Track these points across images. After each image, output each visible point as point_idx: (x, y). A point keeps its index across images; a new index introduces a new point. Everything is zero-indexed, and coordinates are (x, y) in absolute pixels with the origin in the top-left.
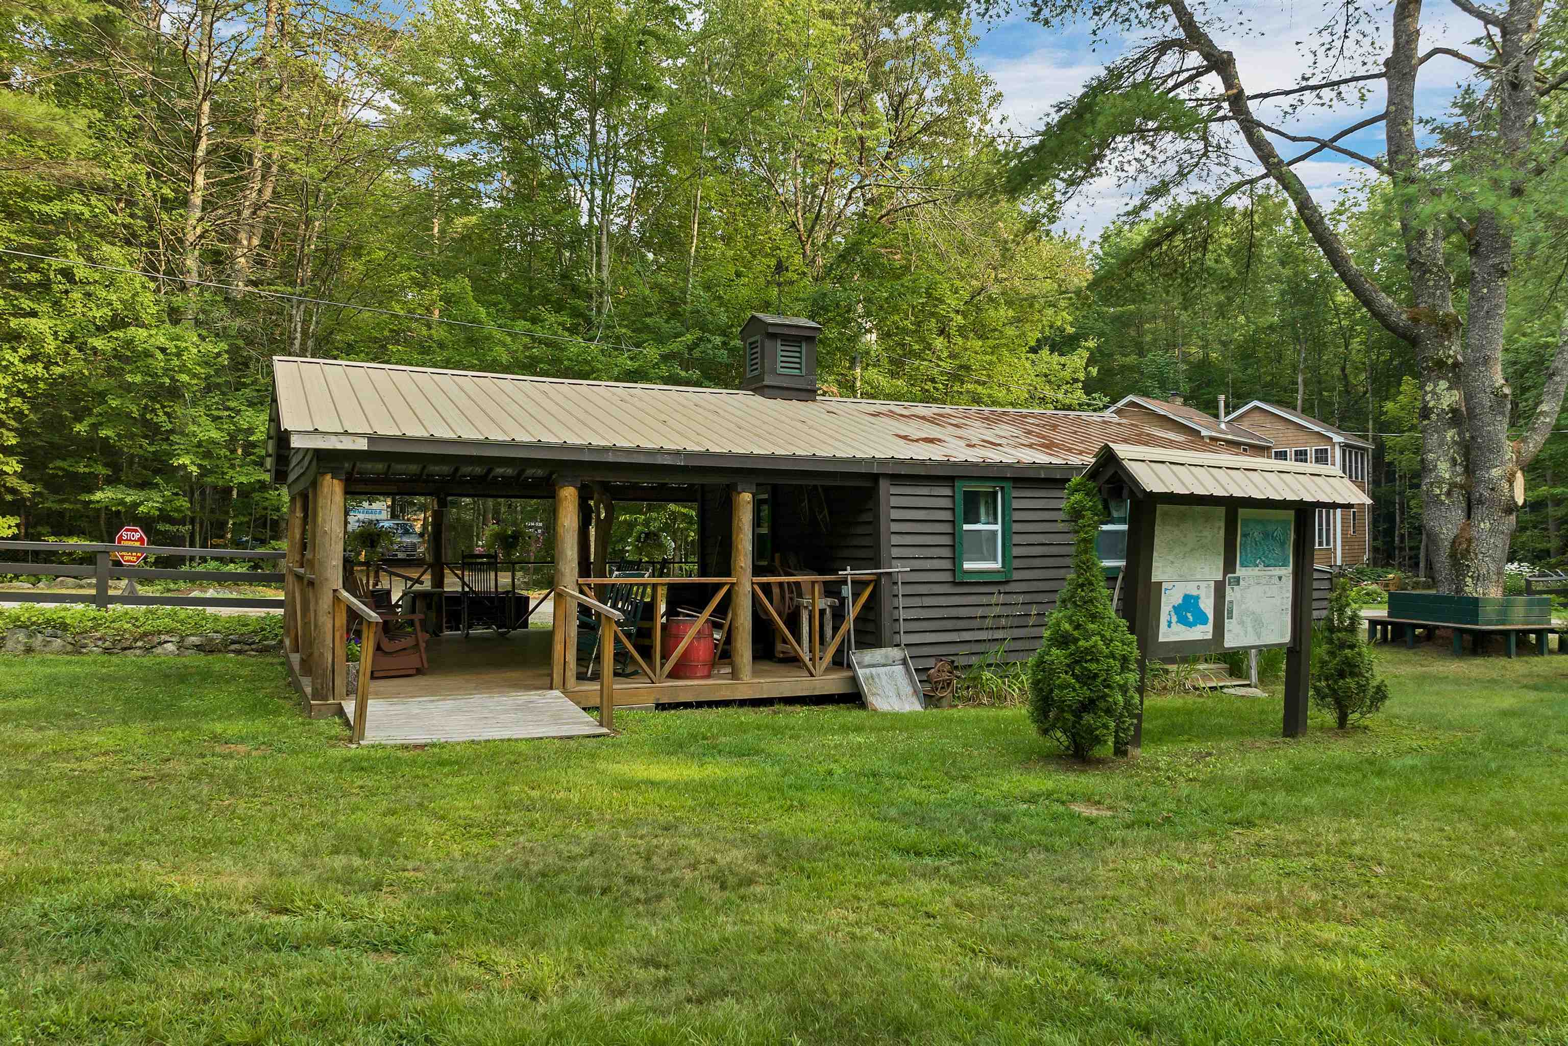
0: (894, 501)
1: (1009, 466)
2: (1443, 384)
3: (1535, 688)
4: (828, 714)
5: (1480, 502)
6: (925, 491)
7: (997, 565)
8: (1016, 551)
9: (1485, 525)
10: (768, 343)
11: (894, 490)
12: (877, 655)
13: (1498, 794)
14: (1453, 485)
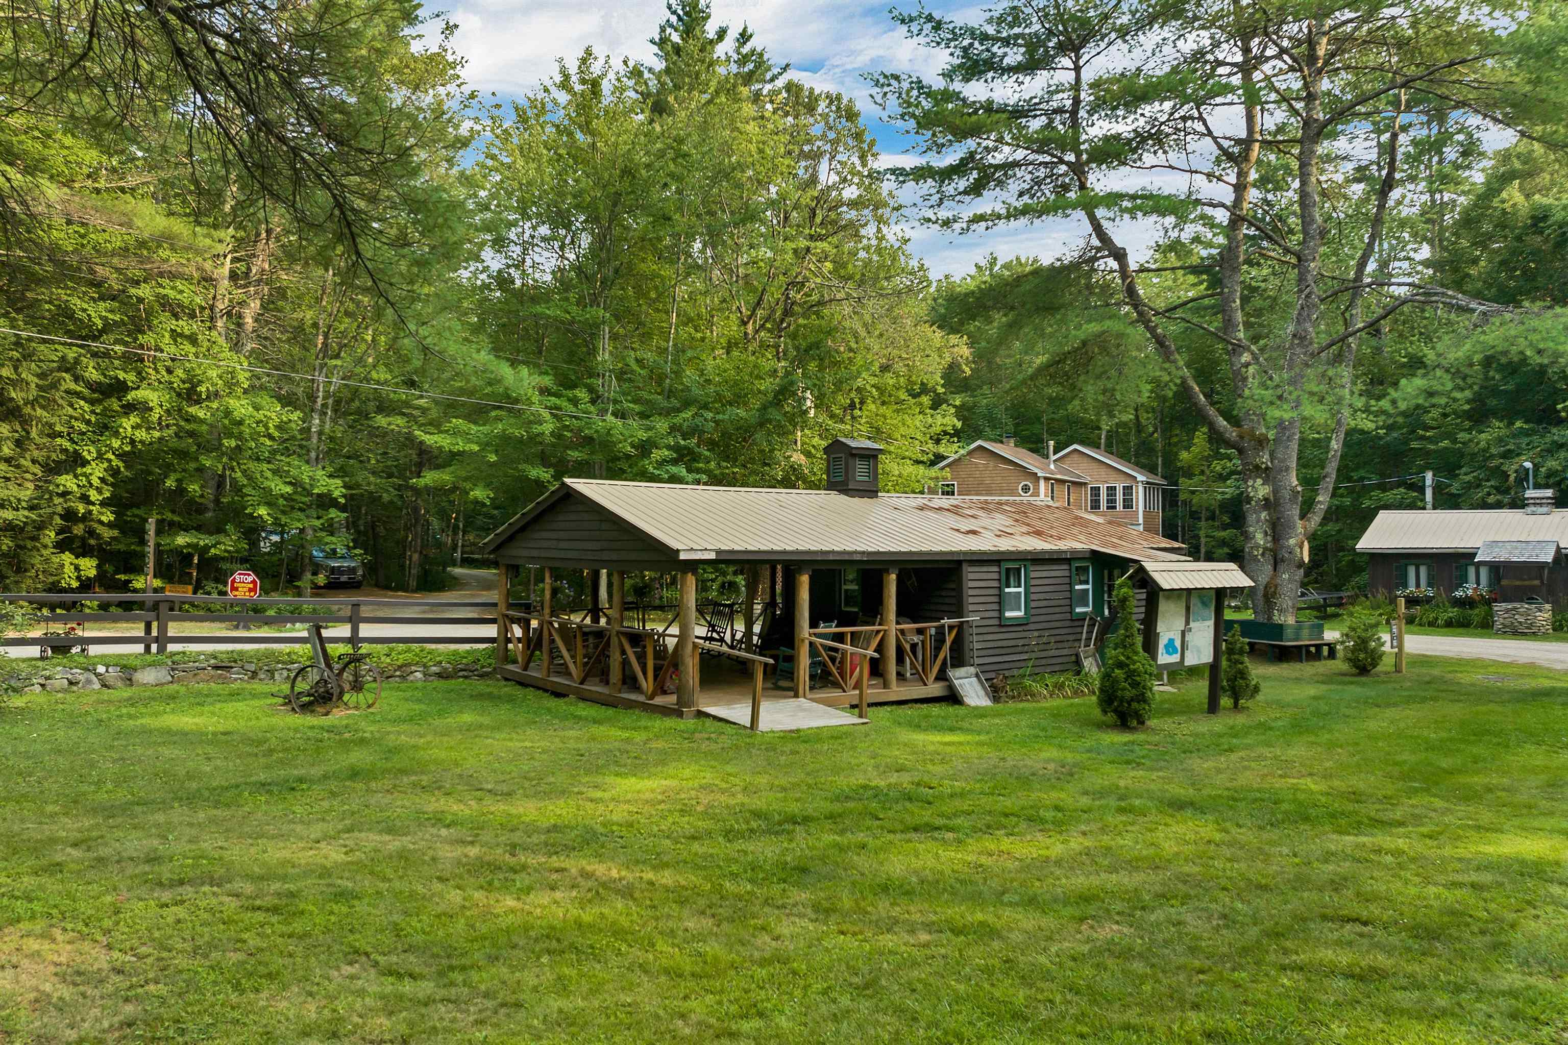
0: (971, 576)
1: (1030, 552)
2: (1259, 481)
3: (1323, 682)
4: (936, 710)
5: (1283, 561)
6: (985, 569)
7: (1021, 614)
8: (1033, 604)
9: (1285, 576)
10: (851, 461)
11: (971, 569)
12: (962, 671)
13: (1327, 736)
14: (1265, 549)
